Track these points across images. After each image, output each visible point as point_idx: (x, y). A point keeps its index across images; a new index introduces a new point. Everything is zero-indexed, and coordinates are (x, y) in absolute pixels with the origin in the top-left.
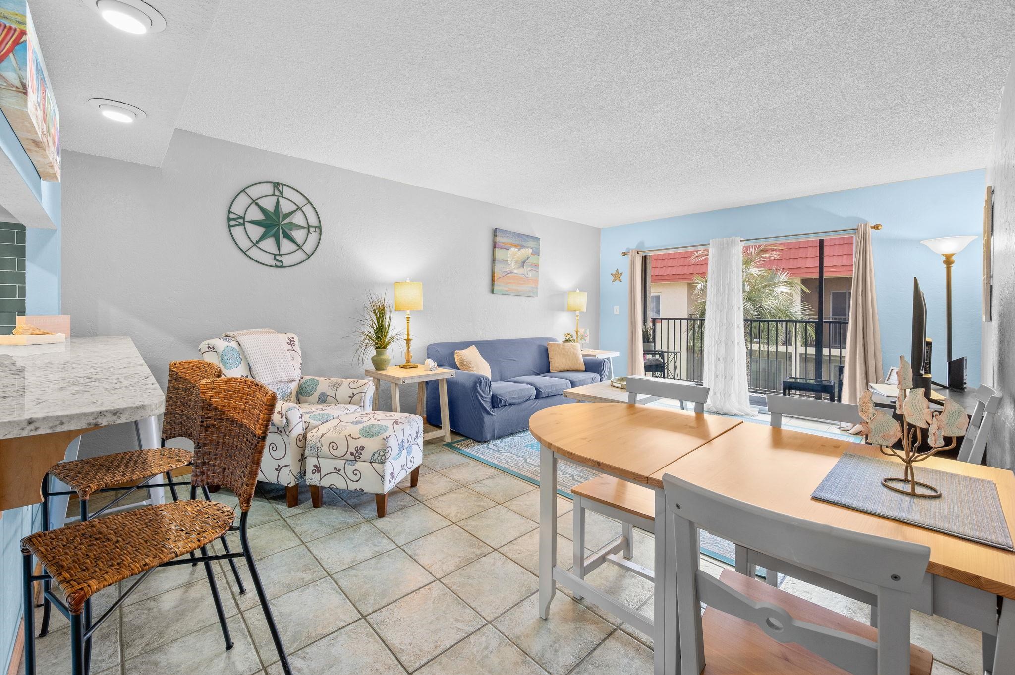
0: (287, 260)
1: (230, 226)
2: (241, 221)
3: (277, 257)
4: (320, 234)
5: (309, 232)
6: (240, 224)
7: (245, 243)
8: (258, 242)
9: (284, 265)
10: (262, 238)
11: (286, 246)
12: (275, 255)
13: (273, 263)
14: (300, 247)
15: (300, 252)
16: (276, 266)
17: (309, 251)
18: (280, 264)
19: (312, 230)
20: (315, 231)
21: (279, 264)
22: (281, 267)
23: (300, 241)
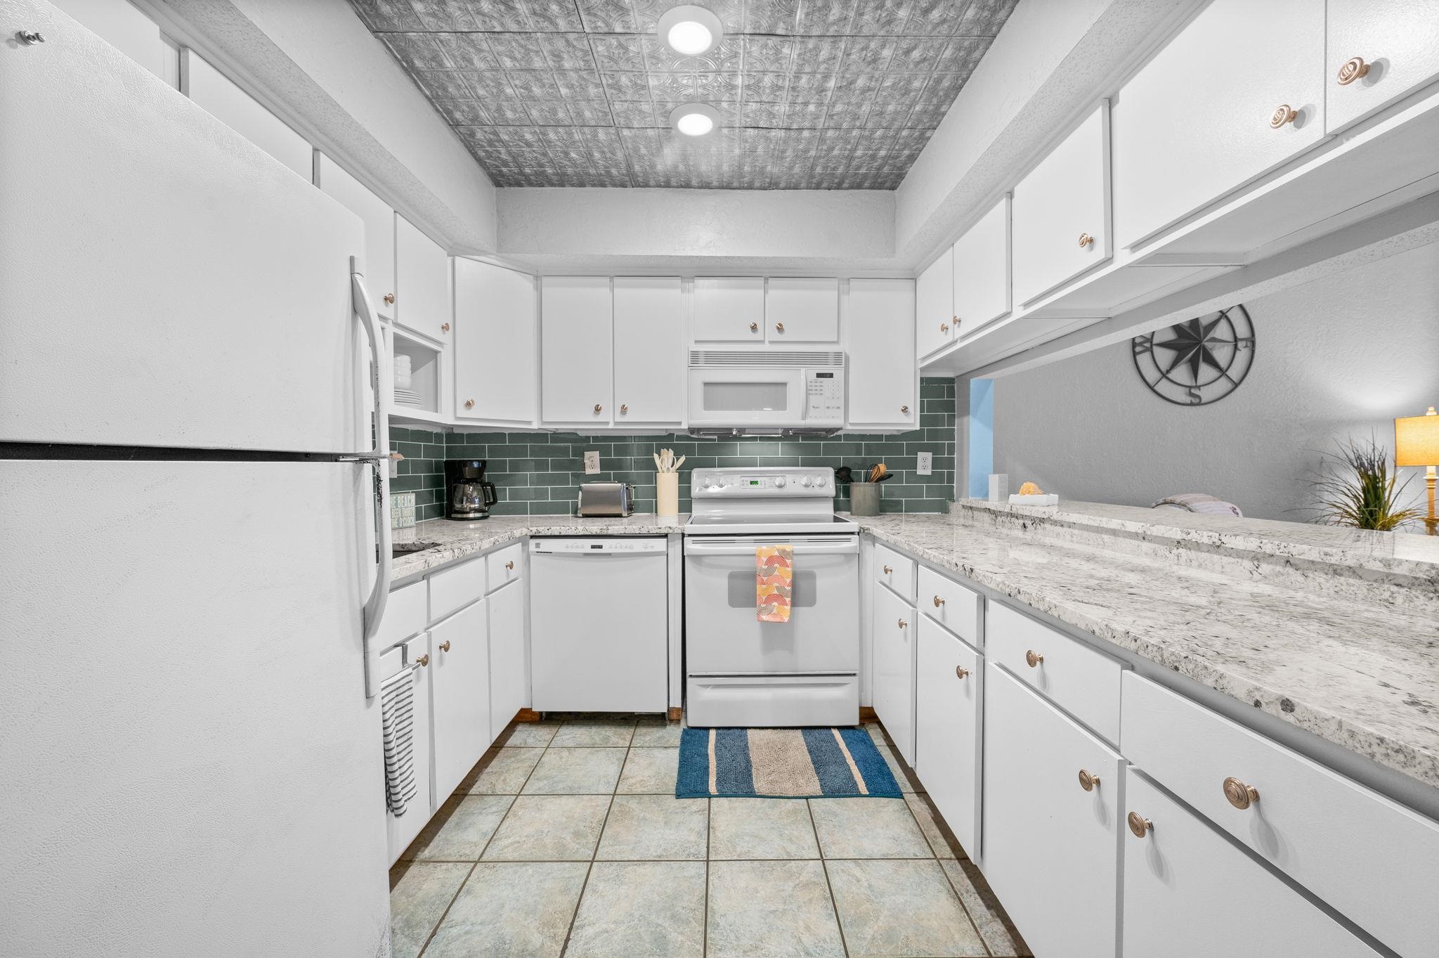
0: (1206, 394)
1: (1135, 354)
2: (1147, 345)
3: (1193, 391)
4: (1253, 352)
5: (1236, 348)
6: (1146, 350)
7: (1151, 374)
8: (1168, 372)
9: (1203, 401)
10: (1174, 364)
11: (1206, 372)
12: (1190, 387)
13: (1188, 400)
14: (1223, 372)
15: (1223, 380)
16: (1192, 404)
17: (1235, 378)
18: (1198, 400)
19: (1240, 345)
20: (1246, 346)
21: (1196, 401)
22: (1199, 404)
23: (1223, 363)
